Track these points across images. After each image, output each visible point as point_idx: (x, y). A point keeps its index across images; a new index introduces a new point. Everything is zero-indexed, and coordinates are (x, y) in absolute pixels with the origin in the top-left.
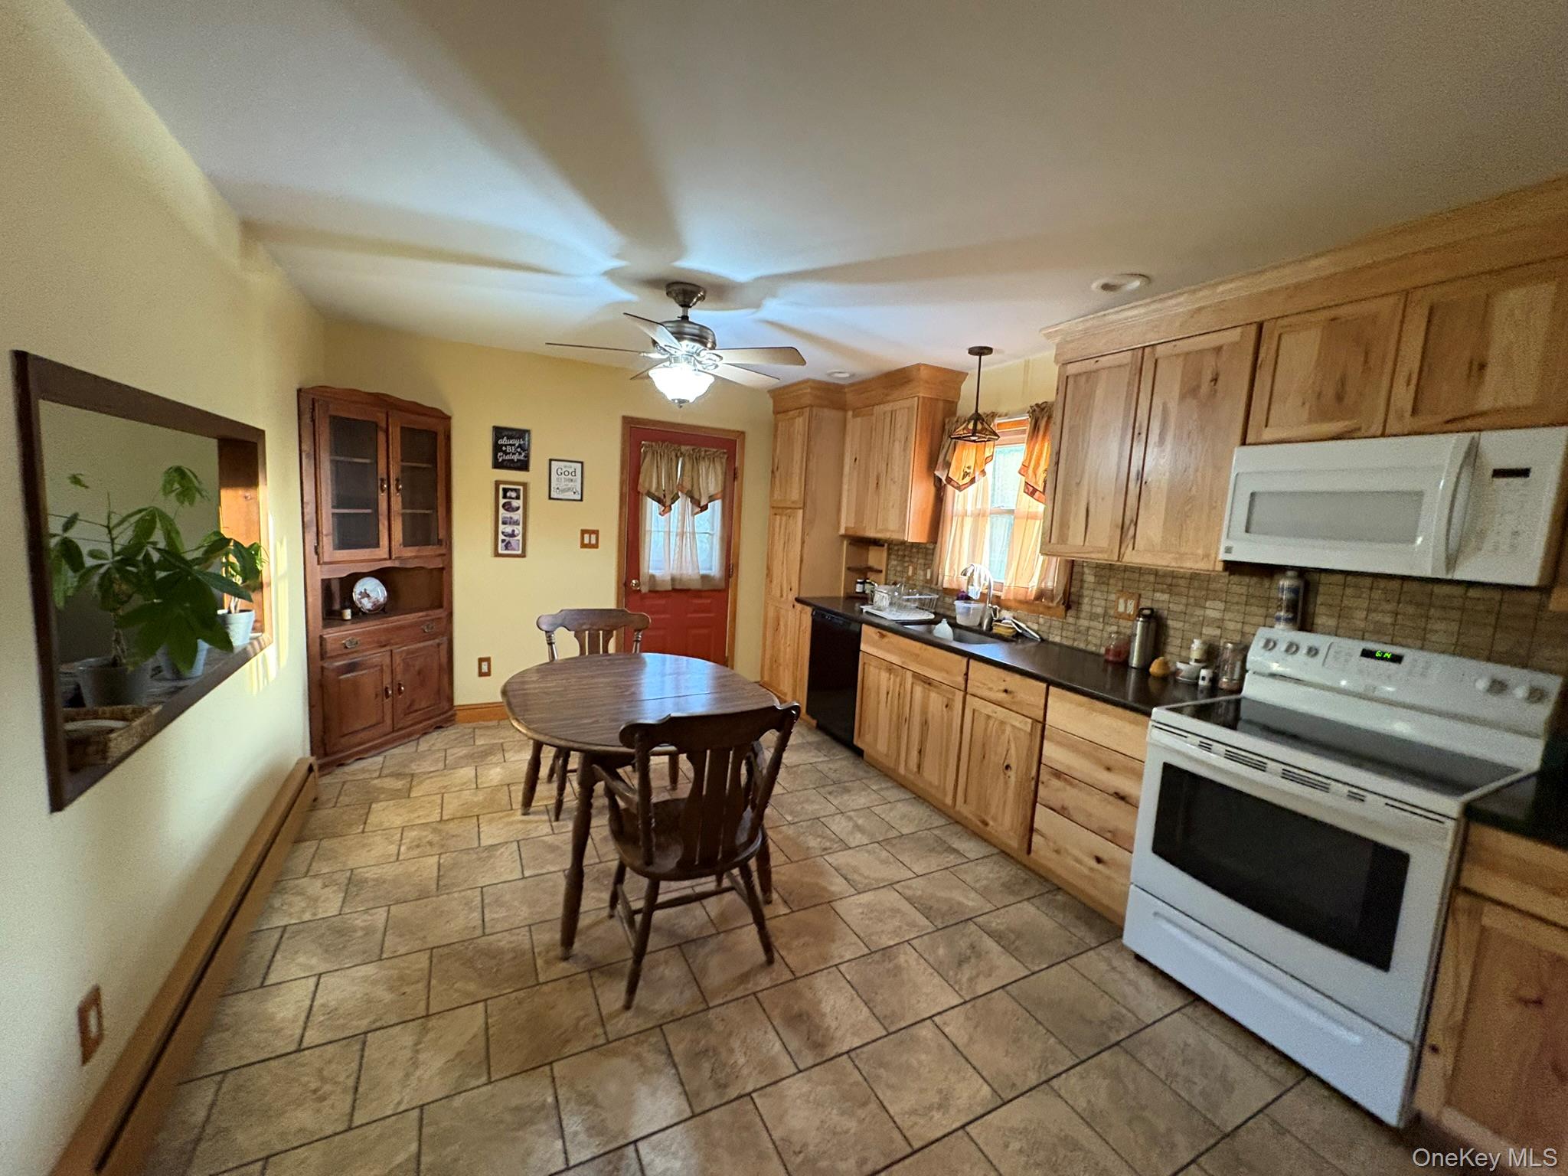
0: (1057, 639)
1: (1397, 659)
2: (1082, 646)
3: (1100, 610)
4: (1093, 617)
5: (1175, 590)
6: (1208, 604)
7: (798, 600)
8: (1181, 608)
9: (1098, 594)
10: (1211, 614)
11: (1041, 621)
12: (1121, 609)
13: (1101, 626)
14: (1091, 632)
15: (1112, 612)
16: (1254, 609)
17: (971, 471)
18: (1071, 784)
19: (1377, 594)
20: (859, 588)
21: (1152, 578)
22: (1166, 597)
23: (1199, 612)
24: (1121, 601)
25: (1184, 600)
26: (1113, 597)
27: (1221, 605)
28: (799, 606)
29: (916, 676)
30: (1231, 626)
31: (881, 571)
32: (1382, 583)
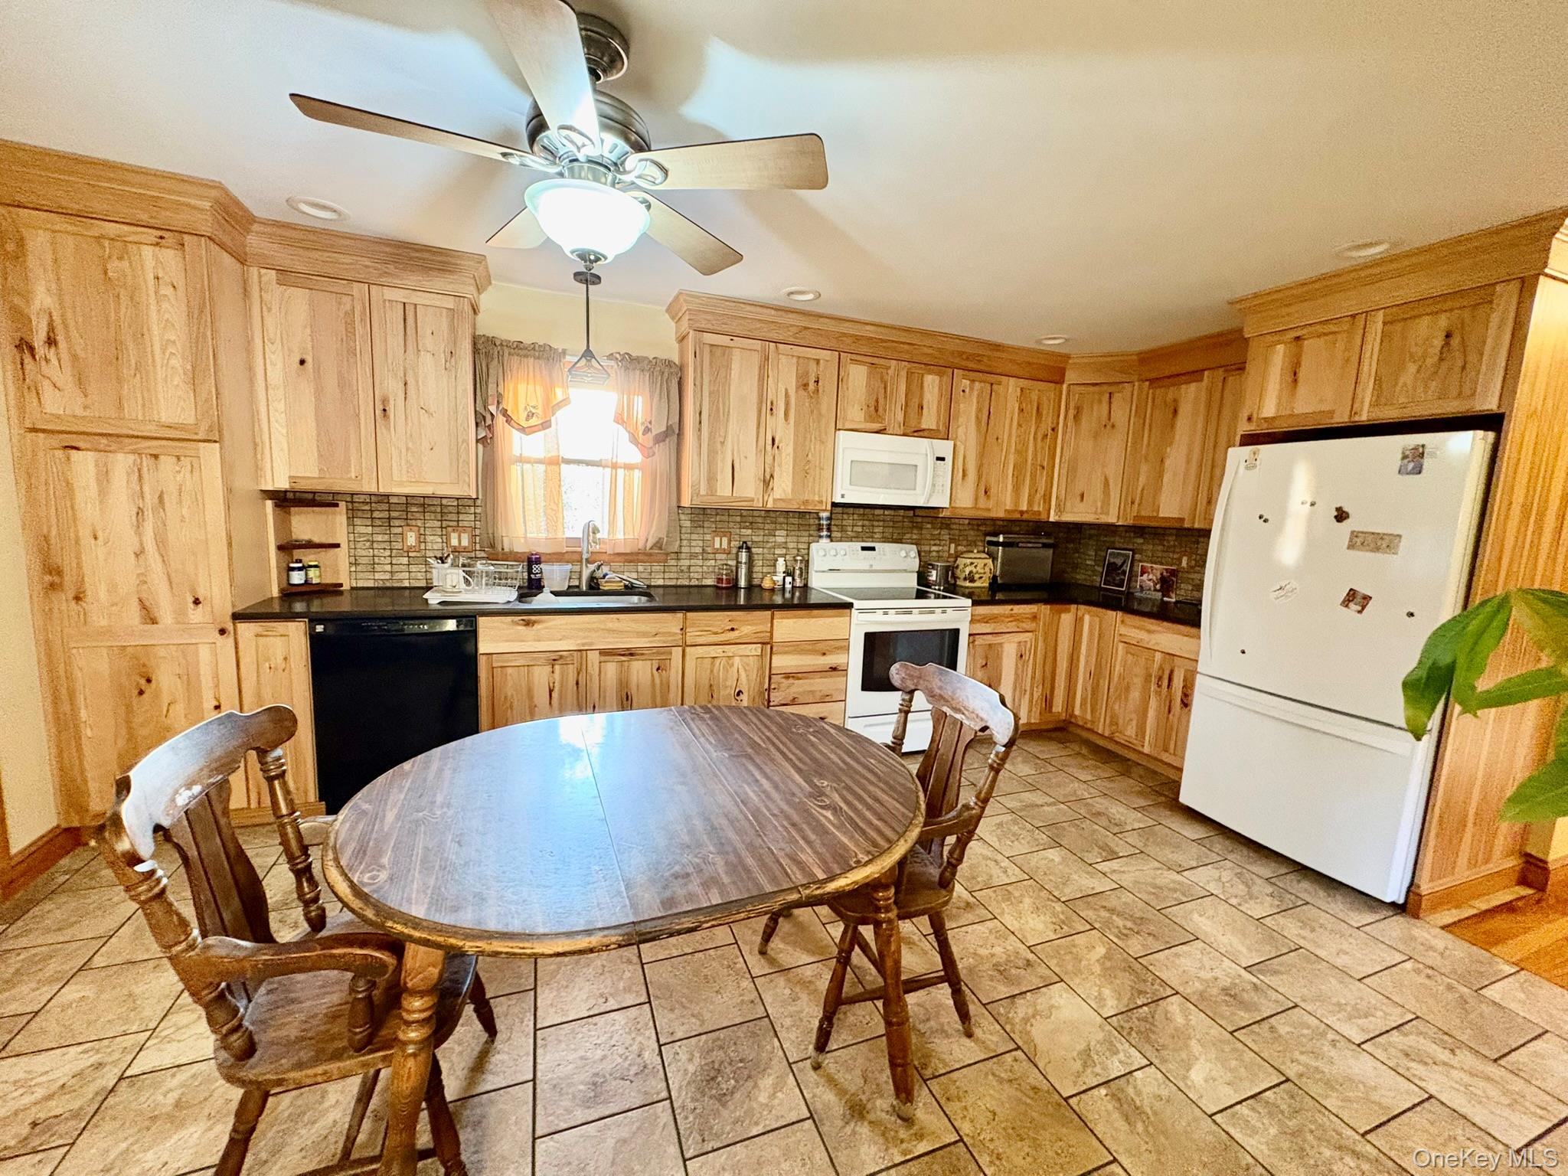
0: (660, 582)
1: (873, 549)
2: (686, 583)
3: (698, 550)
4: (693, 556)
5: (755, 526)
6: (777, 533)
7: (237, 617)
8: (760, 539)
9: (694, 537)
10: (780, 540)
11: (641, 569)
12: (717, 545)
13: (700, 563)
14: (692, 569)
15: (709, 550)
16: (804, 533)
17: (539, 411)
18: (799, 679)
19: (856, 517)
20: (297, 578)
21: (738, 519)
22: (749, 532)
23: (772, 539)
24: (717, 540)
25: (761, 533)
26: (708, 537)
27: (784, 533)
28: (246, 629)
29: (604, 652)
30: (791, 545)
31: (337, 546)
32: (857, 511)
